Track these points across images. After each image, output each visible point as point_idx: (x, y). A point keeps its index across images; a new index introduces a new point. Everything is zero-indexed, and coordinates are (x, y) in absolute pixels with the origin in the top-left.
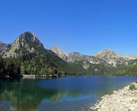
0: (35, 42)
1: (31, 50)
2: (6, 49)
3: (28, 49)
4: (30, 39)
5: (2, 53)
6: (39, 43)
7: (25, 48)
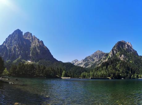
0: (127, 50)
1: (121, 57)
2: (104, 57)
3: (119, 57)
4: (123, 47)
5: (100, 62)
6: (131, 51)
7: (116, 56)
